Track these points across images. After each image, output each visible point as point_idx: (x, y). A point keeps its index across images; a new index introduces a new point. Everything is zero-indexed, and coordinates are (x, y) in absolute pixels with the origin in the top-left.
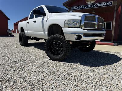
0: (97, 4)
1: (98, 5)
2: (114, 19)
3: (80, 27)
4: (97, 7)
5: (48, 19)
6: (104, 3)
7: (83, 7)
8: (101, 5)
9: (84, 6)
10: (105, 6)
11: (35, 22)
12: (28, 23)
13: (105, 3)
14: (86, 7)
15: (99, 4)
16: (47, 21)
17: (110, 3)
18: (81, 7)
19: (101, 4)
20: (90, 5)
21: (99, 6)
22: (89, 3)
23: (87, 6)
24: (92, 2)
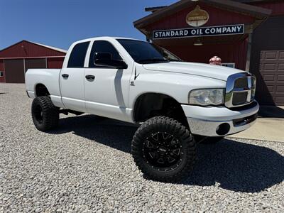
0: (210, 29)
1: (213, 31)
2: (248, 63)
3: (223, 105)
4: (210, 34)
5: (136, 77)
6: (227, 27)
7: (181, 33)
8: (219, 31)
9: (183, 31)
10: (228, 33)
11: (90, 78)
12: (65, 76)
13: (229, 28)
14: (186, 32)
15: (216, 28)
16: (132, 83)
17: (239, 29)
18: (175, 31)
19: (219, 28)
20: (196, 30)
21: (215, 33)
22: (193, 24)
23: (190, 31)
24: (201, 23)
